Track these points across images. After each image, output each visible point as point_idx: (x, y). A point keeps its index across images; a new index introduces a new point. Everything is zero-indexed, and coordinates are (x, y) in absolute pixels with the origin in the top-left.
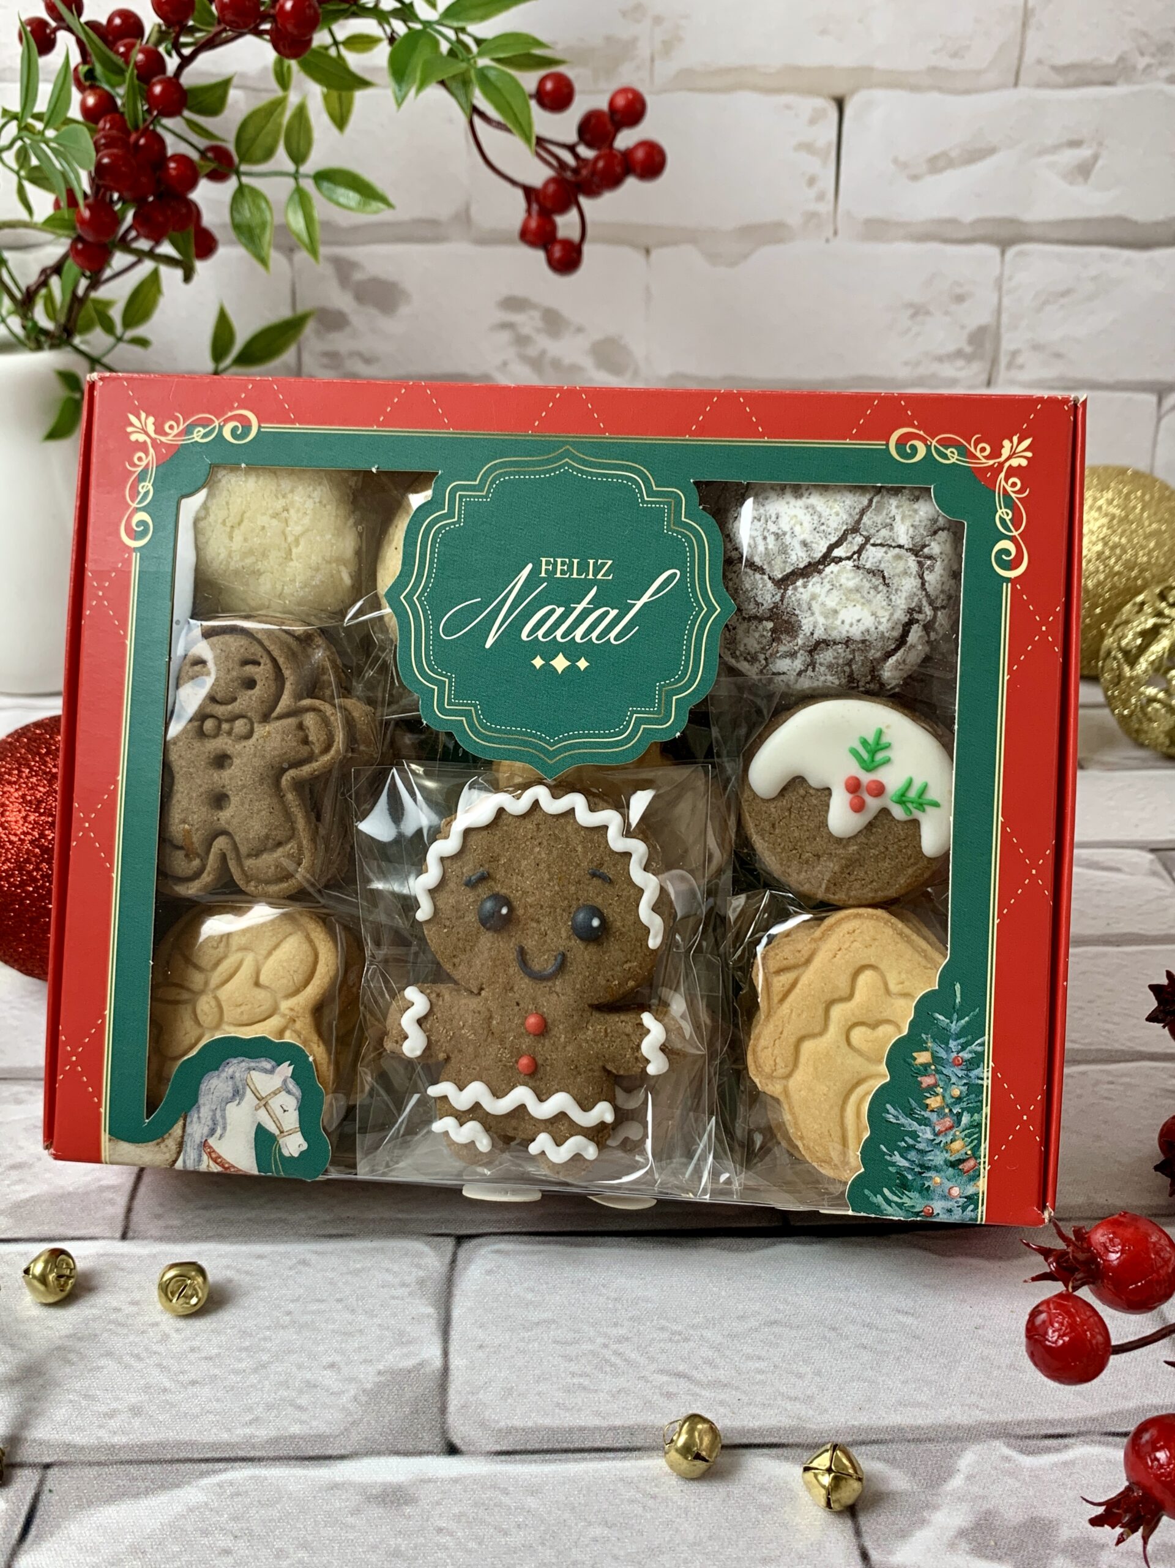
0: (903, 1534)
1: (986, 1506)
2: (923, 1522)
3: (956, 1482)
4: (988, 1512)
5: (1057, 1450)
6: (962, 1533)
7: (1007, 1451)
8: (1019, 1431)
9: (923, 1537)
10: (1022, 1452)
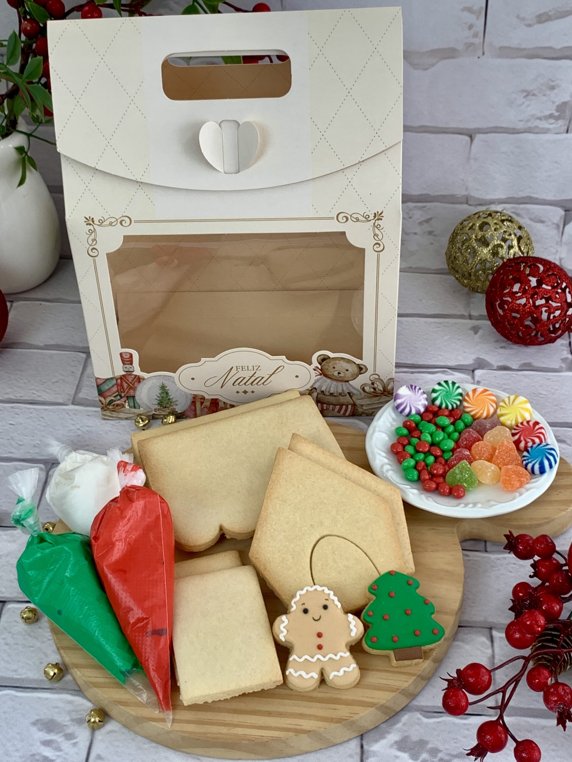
0: (376, 741)
1: (407, 734)
2: (384, 738)
3: (399, 725)
4: (407, 736)
5: (437, 717)
6: (396, 742)
7: (420, 716)
8: (425, 709)
9: (383, 742)
10: (425, 717)
